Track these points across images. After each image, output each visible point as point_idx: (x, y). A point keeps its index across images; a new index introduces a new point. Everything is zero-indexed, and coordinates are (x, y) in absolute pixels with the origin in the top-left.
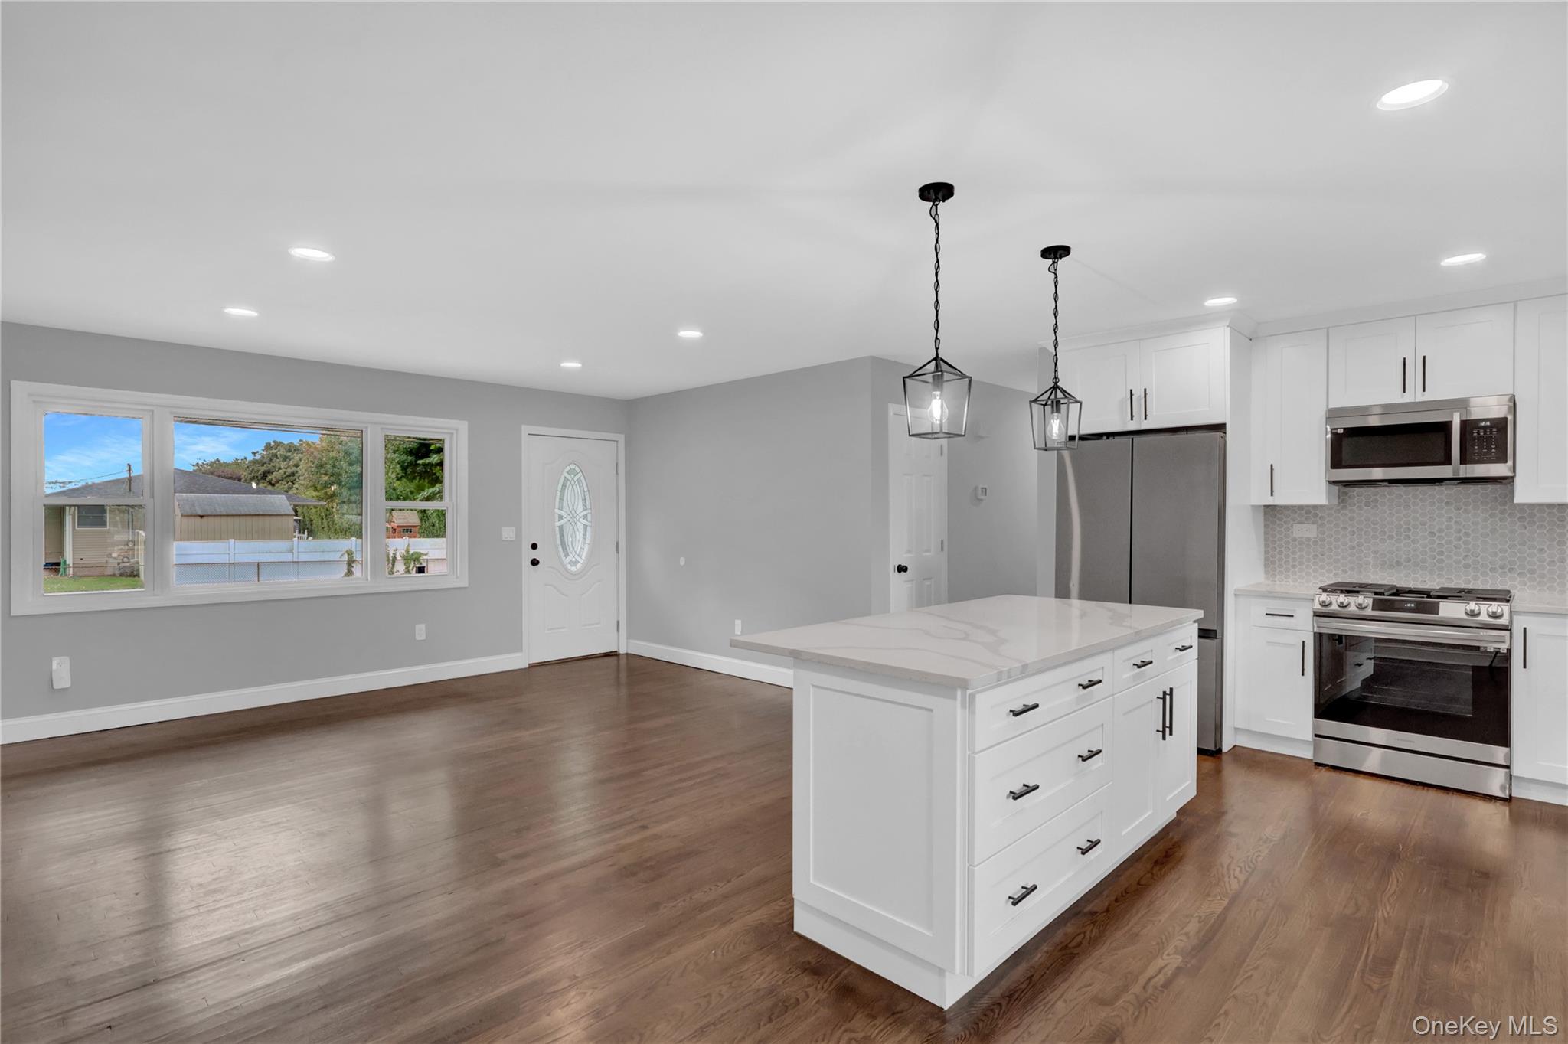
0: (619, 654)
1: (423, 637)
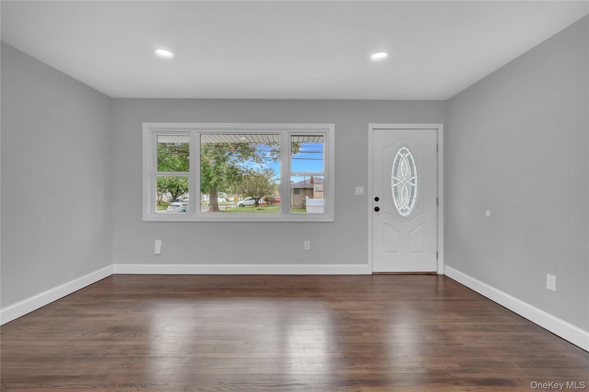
0: (438, 275)
1: (309, 249)
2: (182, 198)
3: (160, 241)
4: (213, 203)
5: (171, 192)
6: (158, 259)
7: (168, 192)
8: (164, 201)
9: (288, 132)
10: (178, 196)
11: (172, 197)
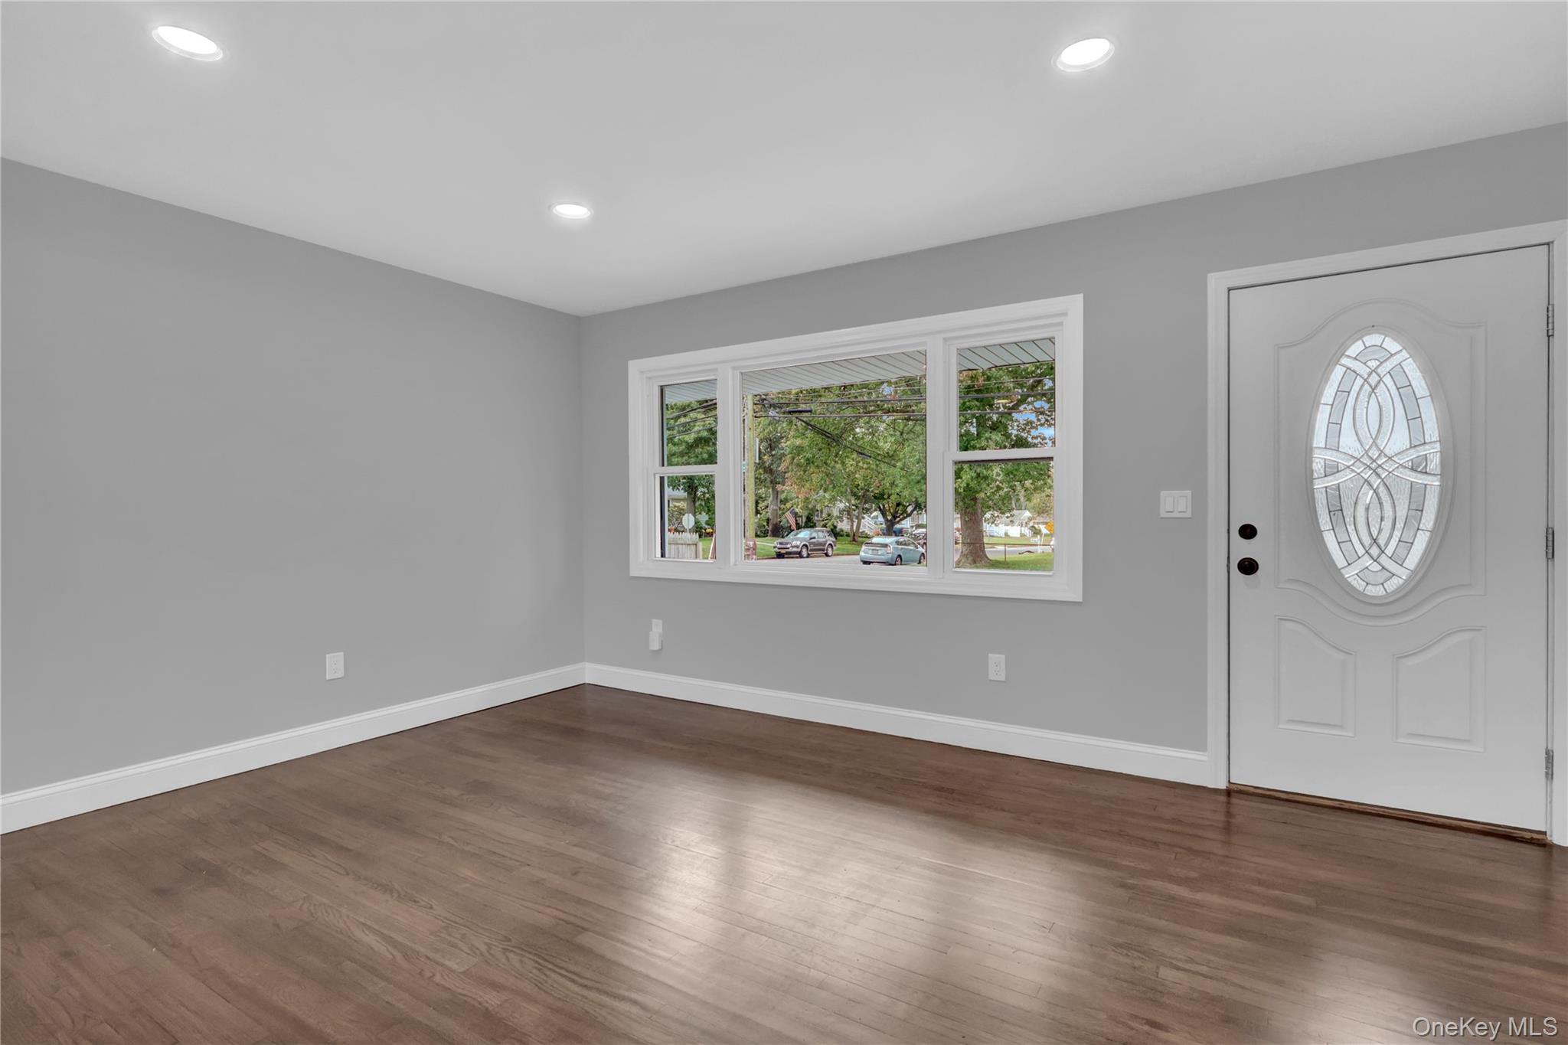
0: (1552, 847)
1: (1002, 678)
2: (912, 527)
3: (660, 622)
4: (969, 541)
5: (883, 512)
6: (655, 661)
7: (876, 510)
8: (866, 533)
9: (945, 340)
10: (898, 522)
11: (884, 526)
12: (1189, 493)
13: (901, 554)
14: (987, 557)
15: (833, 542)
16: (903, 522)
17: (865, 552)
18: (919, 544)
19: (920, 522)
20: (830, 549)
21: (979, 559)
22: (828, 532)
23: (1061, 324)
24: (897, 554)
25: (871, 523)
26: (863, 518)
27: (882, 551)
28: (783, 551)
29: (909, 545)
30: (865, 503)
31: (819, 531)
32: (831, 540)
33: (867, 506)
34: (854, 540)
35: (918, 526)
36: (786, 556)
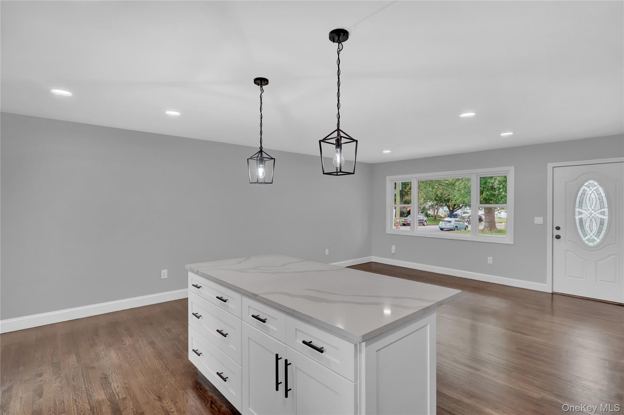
1: (491, 263)
2: (462, 213)
3: (394, 246)
4: (488, 220)
5: (448, 207)
6: (393, 256)
7: (445, 206)
8: (441, 216)
9: (477, 175)
10: (456, 211)
11: (449, 212)
12: (542, 218)
13: (457, 226)
14: (496, 228)
15: (427, 219)
16: (457, 211)
17: (442, 224)
18: (465, 221)
19: (465, 211)
20: (425, 223)
21: (493, 229)
22: (424, 215)
23: (509, 173)
24: (455, 226)
25: (443, 211)
26: (439, 209)
27: (448, 224)
28: (406, 223)
29: (460, 222)
30: (440, 203)
31: (421, 215)
32: (425, 219)
33: (441, 204)
34: (435, 219)
35: (464, 213)
36: (407, 225)
